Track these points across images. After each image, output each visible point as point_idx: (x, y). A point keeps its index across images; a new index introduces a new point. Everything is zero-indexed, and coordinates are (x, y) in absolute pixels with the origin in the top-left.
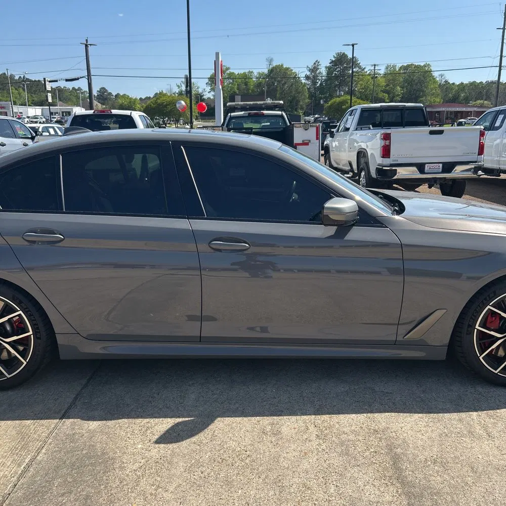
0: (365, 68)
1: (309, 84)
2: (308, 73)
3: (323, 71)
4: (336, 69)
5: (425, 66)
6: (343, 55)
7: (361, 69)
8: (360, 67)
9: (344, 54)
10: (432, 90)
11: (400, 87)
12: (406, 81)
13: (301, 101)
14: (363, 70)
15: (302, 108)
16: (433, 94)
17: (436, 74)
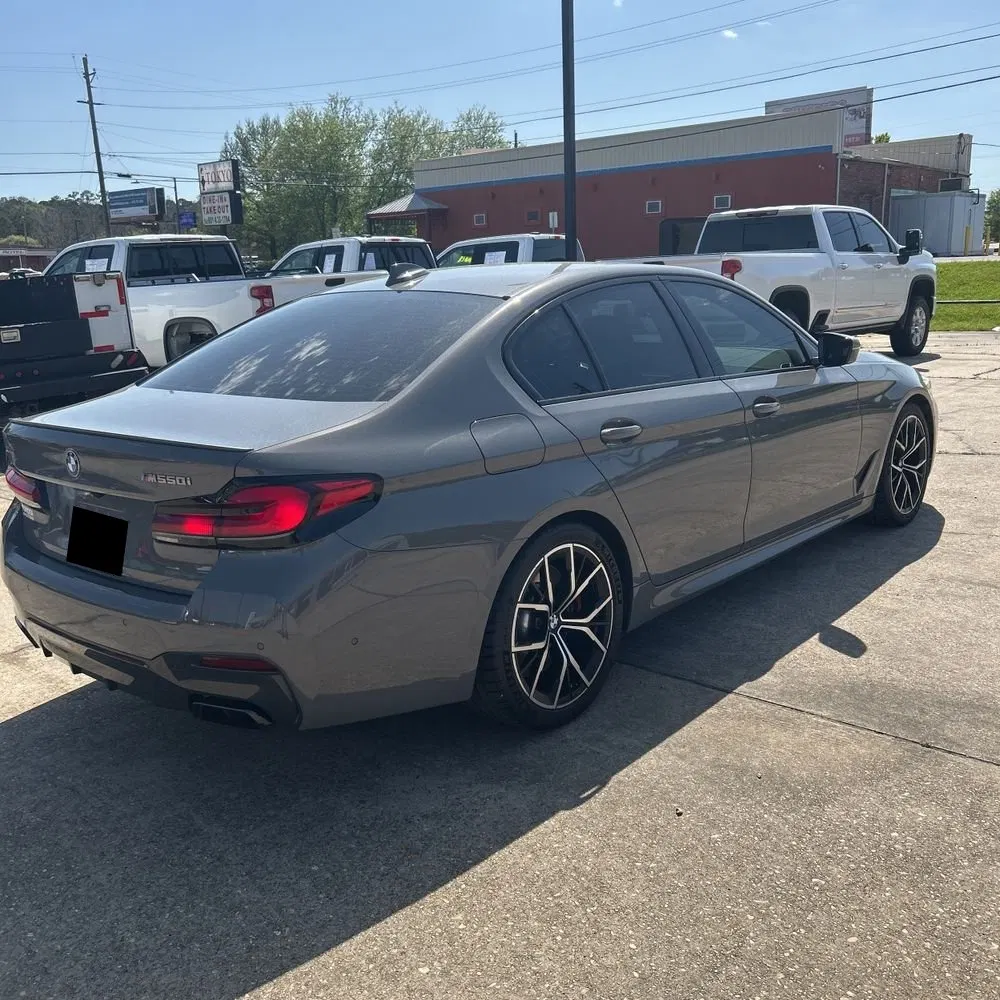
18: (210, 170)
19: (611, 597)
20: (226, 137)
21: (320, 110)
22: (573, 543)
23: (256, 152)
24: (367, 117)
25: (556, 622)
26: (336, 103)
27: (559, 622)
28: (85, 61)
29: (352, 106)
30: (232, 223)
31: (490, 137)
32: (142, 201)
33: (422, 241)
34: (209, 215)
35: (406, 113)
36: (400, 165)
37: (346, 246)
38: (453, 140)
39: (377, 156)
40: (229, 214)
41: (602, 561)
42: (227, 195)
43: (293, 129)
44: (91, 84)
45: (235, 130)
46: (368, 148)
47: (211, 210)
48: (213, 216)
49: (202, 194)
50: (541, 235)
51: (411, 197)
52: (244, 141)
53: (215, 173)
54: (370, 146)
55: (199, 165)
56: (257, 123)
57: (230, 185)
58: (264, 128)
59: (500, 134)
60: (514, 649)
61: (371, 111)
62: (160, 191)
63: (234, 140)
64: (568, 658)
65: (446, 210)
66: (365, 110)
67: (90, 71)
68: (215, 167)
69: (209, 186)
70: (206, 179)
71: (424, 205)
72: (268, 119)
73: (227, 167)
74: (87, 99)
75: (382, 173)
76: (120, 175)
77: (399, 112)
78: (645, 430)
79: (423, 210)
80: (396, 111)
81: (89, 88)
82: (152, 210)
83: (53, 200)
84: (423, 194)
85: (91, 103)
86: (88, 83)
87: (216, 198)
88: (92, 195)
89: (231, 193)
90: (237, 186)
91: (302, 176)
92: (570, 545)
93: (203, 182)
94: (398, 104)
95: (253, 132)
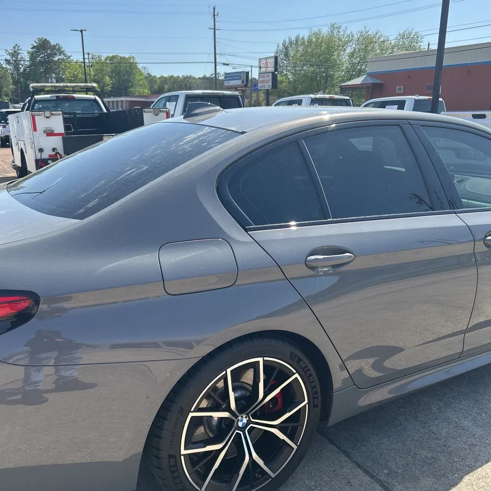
0: (70, 56)
1: (11, 69)
2: (9, 58)
3: (25, 55)
4: (40, 55)
5: (130, 58)
6: (44, 41)
7: (66, 57)
8: (65, 55)
9: (46, 40)
10: (139, 81)
11: (109, 77)
12: (113, 71)
13: (5, 87)
14: (69, 58)
15: (7, 95)
16: (141, 85)
17: (140, 66)
18: (264, 61)
19: (306, 401)
20: (278, 46)
21: (325, 31)
22: (263, 357)
23: (292, 53)
24: (349, 36)
25: (245, 421)
26: (334, 28)
27: (249, 422)
28: (214, 8)
29: (341, 30)
30: (272, 88)
31: (414, 46)
32: (239, 78)
33: (348, 98)
34: (262, 84)
35: (370, 32)
36: (364, 60)
37: (303, 99)
38: (393, 47)
39: (352, 55)
40: (270, 84)
41: (297, 372)
42: (271, 75)
43: (310, 41)
44: (216, 20)
45: (283, 42)
46: (347, 51)
47: (263, 82)
48: (263, 84)
49: (259, 74)
50: (420, 97)
51: (365, 76)
52: (286, 48)
53: (267, 63)
54: (349, 50)
55: (260, 59)
56: (293, 39)
57: (273, 69)
58: (297, 41)
59: (420, 44)
60: (183, 452)
61: (352, 33)
62: (247, 73)
63: (281, 47)
64: (252, 455)
65: (383, 84)
66: (348, 32)
67: (216, 14)
68: (266, 60)
69: (263, 70)
70: (262, 66)
71: (371, 81)
72: (299, 36)
73: (273, 60)
74: (213, 27)
75: (353, 65)
76: (224, 64)
77: (366, 32)
78: (357, 258)
79: (370, 84)
80: (364, 32)
81: (215, 22)
82: (243, 82)
83: (204, 77)
84: (371, 75)
85: (214, 29)
86: (214, 19)
87: (265, 76)
88: (220, 75)
89: (273, 73)
90: (276, 69)
91: (312, 66)
92: (260, 360)
93: (260, 68)
94: (367, 28)
95: (291, 43)
